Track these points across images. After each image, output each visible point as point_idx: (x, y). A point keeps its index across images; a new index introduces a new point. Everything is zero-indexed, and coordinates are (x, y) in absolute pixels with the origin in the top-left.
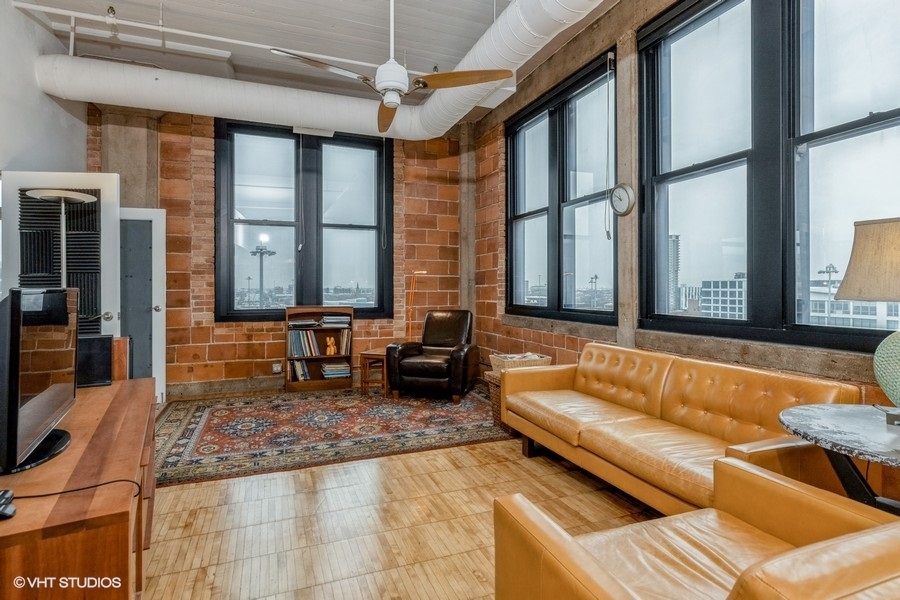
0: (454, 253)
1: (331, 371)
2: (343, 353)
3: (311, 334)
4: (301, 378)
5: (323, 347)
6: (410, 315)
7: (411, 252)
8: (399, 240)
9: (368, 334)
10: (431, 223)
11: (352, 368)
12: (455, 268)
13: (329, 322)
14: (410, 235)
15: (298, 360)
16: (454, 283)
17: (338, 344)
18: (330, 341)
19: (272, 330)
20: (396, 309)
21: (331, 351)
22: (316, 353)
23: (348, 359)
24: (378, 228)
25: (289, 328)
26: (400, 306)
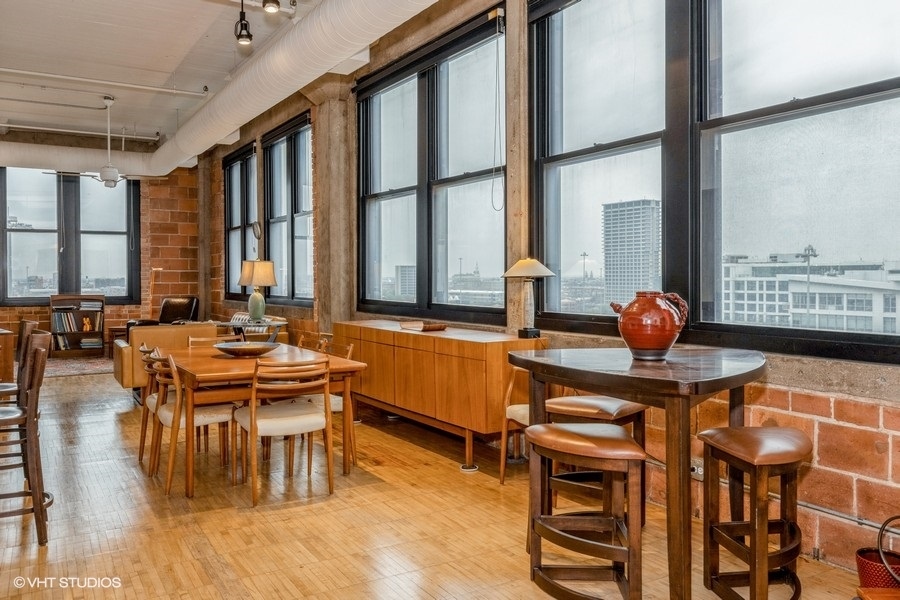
0: (194, 253)
1: (86, 343)
2: (97, 329)
3: (71, 315)
4: (63, 349)
5: (80, 325)
6: (155, 302)
7: (155, 253)
8: (145, 243)
9: (119, 316)
10: (173, 229)
11: (104, 343)
12: (194, 264)
13: (85, 306)
14: (154, 239)
15: (61, 334)
16: (195, 276)
17: (93, 324)
18: (86, 321)
19: (38, 313)
20: (142, 297)
21: (87, 328)
22: (74, 329)
23: (101, 334)
24: (128, 233)
25: (53, 311)
26: (147, 295)
